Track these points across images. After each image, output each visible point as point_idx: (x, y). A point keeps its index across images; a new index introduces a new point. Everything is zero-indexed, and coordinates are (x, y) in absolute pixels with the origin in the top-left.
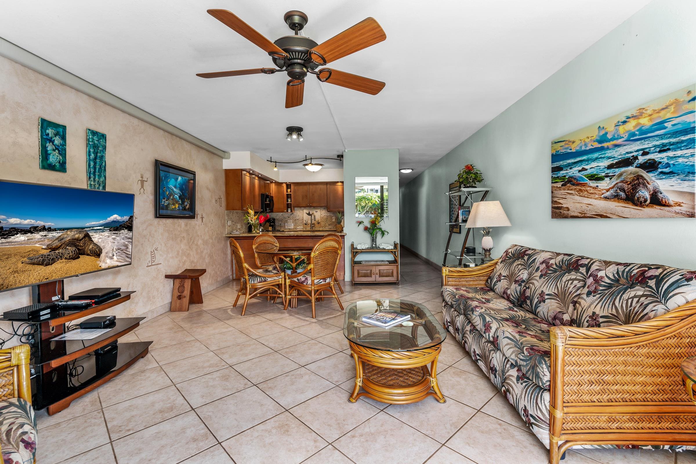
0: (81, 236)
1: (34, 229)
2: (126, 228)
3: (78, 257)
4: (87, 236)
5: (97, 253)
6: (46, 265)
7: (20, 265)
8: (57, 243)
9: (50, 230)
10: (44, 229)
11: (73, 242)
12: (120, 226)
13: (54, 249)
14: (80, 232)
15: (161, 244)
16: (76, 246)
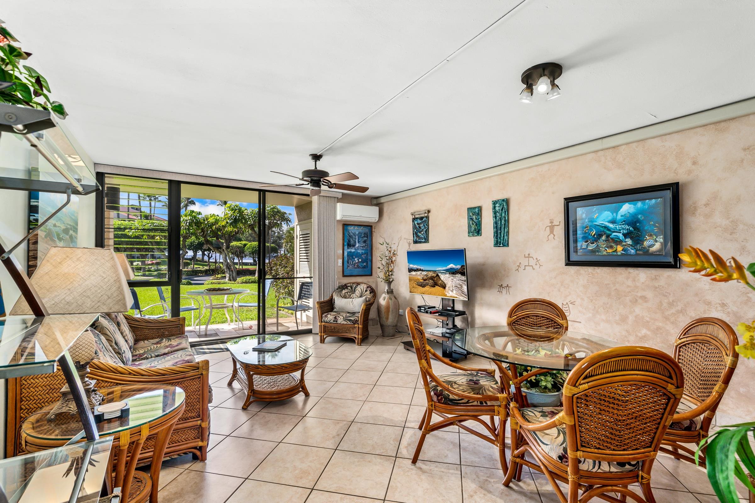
0: (435, 275)
1: (417, 270)
2: (460, 273)
3: (435, 287)
4: (438, 275)
5: (444, 286)
6: (423, 287)
7: (415, 285)
8: (425, 278)
9: (422, 270)
10: (420, 270)
11: (432, 278)
12: (456, 271)
13: (425, 280)
14: (434, 273)
15: (583, 299)
16: (433, 280)
